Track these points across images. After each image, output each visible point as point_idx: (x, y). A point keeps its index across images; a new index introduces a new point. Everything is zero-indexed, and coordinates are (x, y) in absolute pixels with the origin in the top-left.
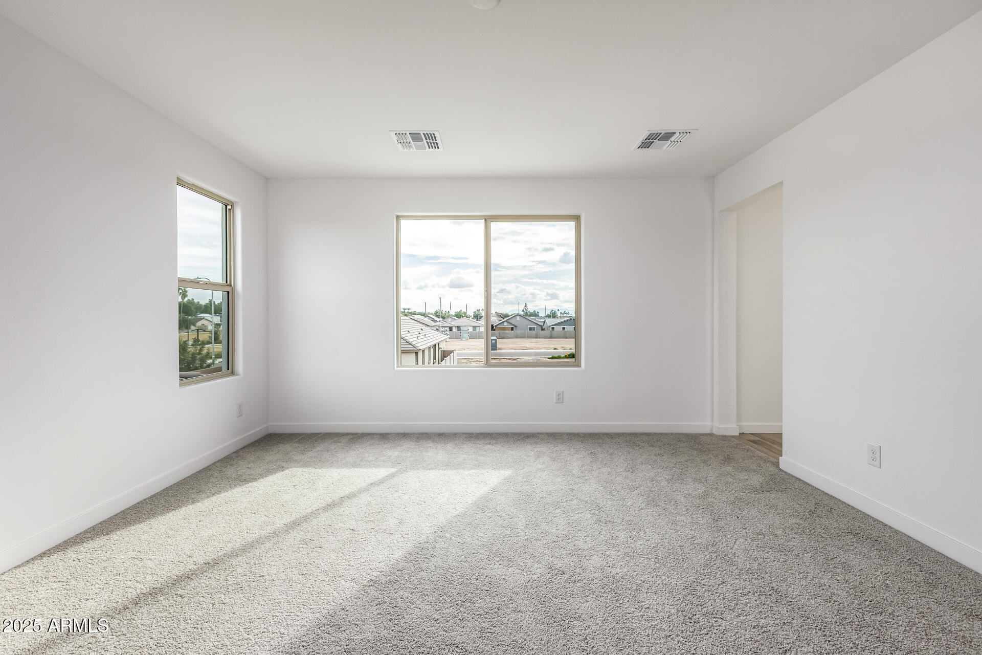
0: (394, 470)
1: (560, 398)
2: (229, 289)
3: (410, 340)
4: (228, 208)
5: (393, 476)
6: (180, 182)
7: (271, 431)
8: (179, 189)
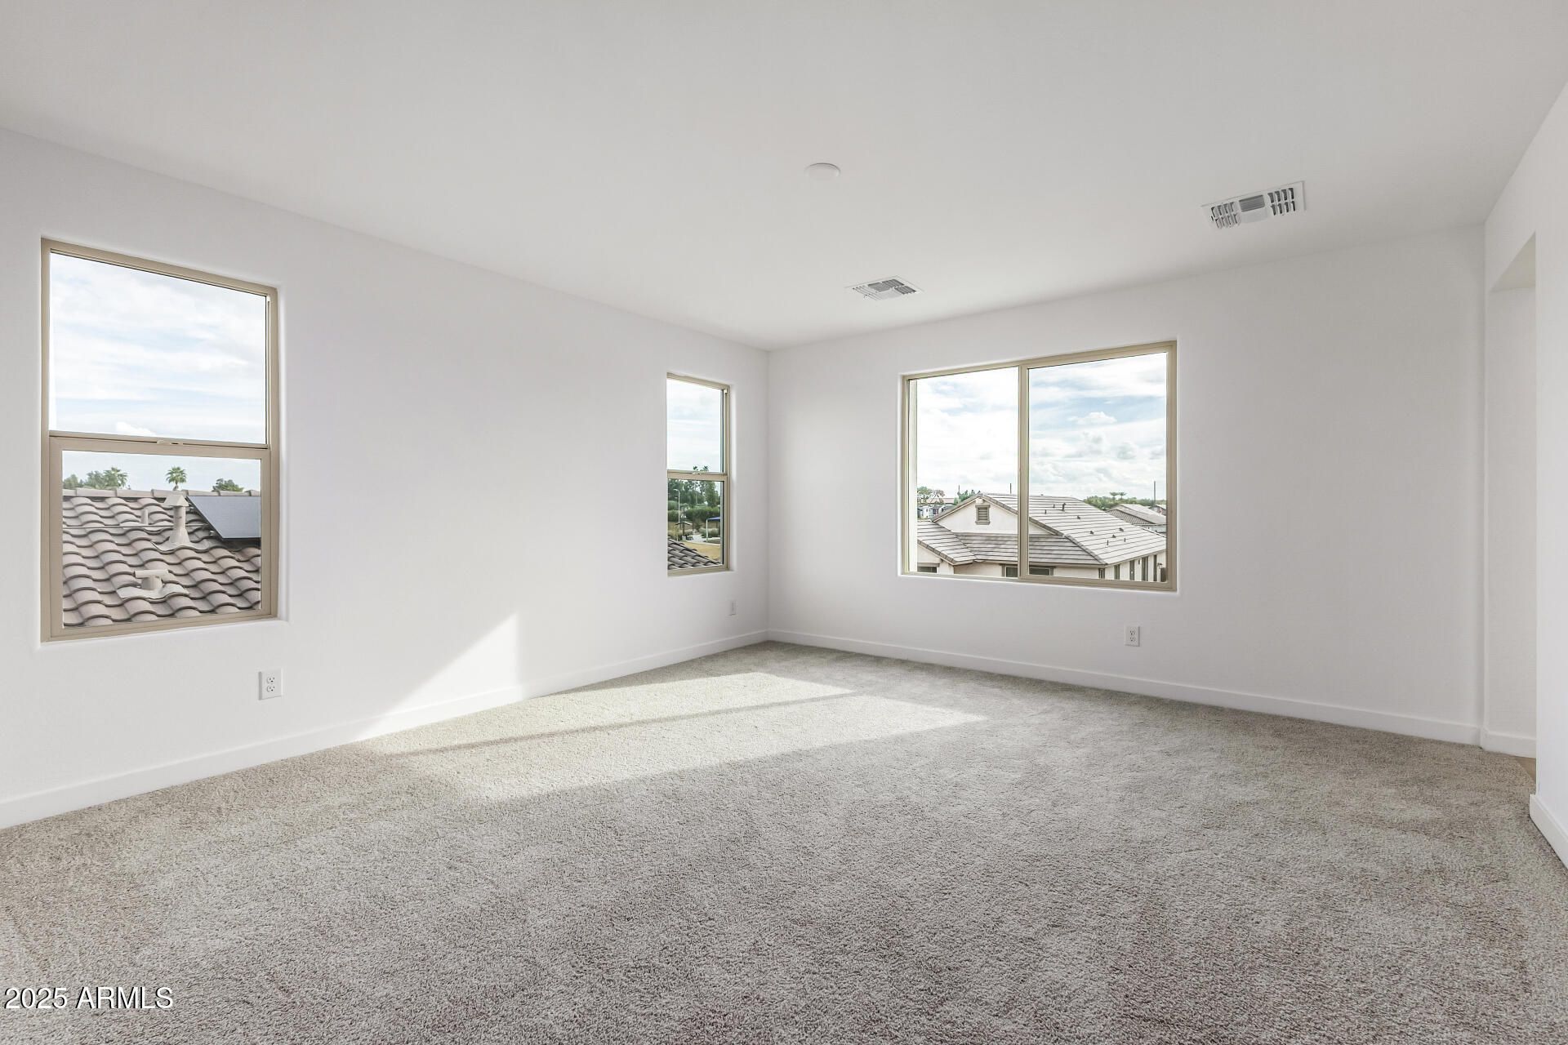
0: (848, 691)
1: (1135, 636)
2: (724, 479)
3: (1090, 548)
4: (726, 391)
5: (845, 695)
6: (670, 375)
7: (771, 638)
8: (670, 383)
